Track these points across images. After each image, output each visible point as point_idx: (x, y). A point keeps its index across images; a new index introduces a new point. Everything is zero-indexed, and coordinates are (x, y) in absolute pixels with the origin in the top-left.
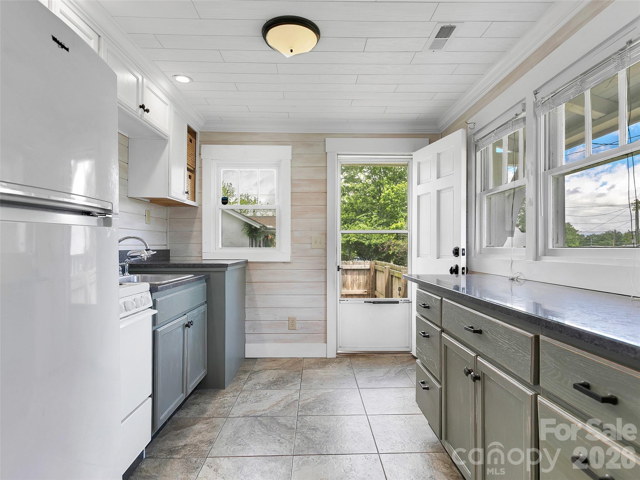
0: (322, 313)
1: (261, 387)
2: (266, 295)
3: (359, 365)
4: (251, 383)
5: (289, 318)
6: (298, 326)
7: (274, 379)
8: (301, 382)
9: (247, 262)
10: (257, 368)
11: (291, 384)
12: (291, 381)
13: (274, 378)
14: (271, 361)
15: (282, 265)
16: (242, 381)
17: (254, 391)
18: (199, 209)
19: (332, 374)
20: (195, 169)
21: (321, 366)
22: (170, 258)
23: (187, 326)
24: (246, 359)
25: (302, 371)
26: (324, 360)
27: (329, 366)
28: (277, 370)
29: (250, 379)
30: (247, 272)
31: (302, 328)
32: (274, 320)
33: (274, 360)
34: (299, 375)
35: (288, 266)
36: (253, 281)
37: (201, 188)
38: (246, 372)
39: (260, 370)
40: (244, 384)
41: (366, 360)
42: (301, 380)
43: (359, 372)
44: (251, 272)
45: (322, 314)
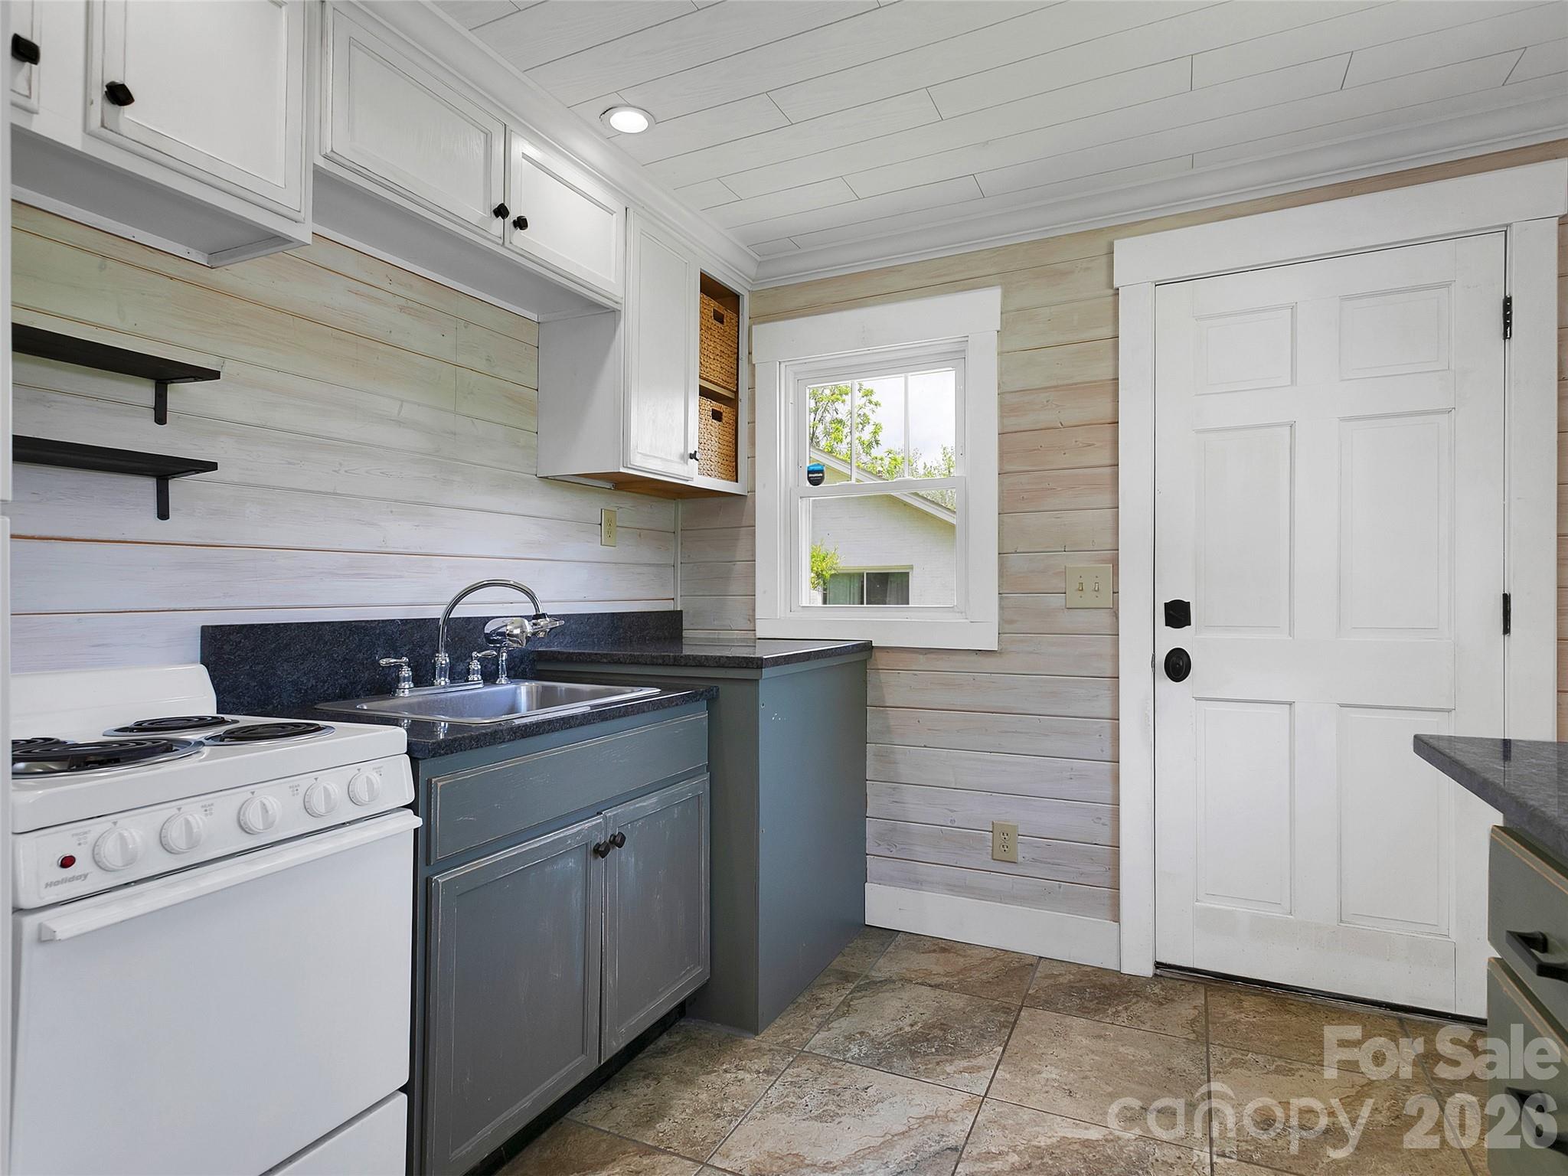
0: (1102, 821)
1: (864, 1049)
2: (925, 746)
3: (1235, 1031)
4: (842, 1025)
5: (993, 823)
6: (1022, 853)
7: (916, 1028)
8: (1000, 1061)
9: (867, 648)
10: (884, 968)
11: (965, 1063)
12: (968, 1050)
13: (916, 1023)
14: (934, 951)
15: (974, 658)
16: (819, 1012)
17: (835, 1063)
18: (749, 501)
19: (1121, 1049)
20: (736, 393)
21: (1092, 1005)
22: (685, 634)
23: (600, 851)
24: (868, 929)
25: (1020, 1011)
26: (1106, 980)
27: (1120, 1008)
28: (938, 991)
29: (846, 1009)
30: (871, 676)
31: (1035, 860)
32: (950, 824)
33: (944, 950)
34: (1003, 1025)
35: (989, 663)
36: (887, 705)
37: (753, 444)
38: (846, 977)
39: (889, 981)
40: (820, 1027)
41: (1271, 1010)
42: (1004, 1051)
43: (1235, 1064)
44: (884, 676)
45: (1104, 824)
